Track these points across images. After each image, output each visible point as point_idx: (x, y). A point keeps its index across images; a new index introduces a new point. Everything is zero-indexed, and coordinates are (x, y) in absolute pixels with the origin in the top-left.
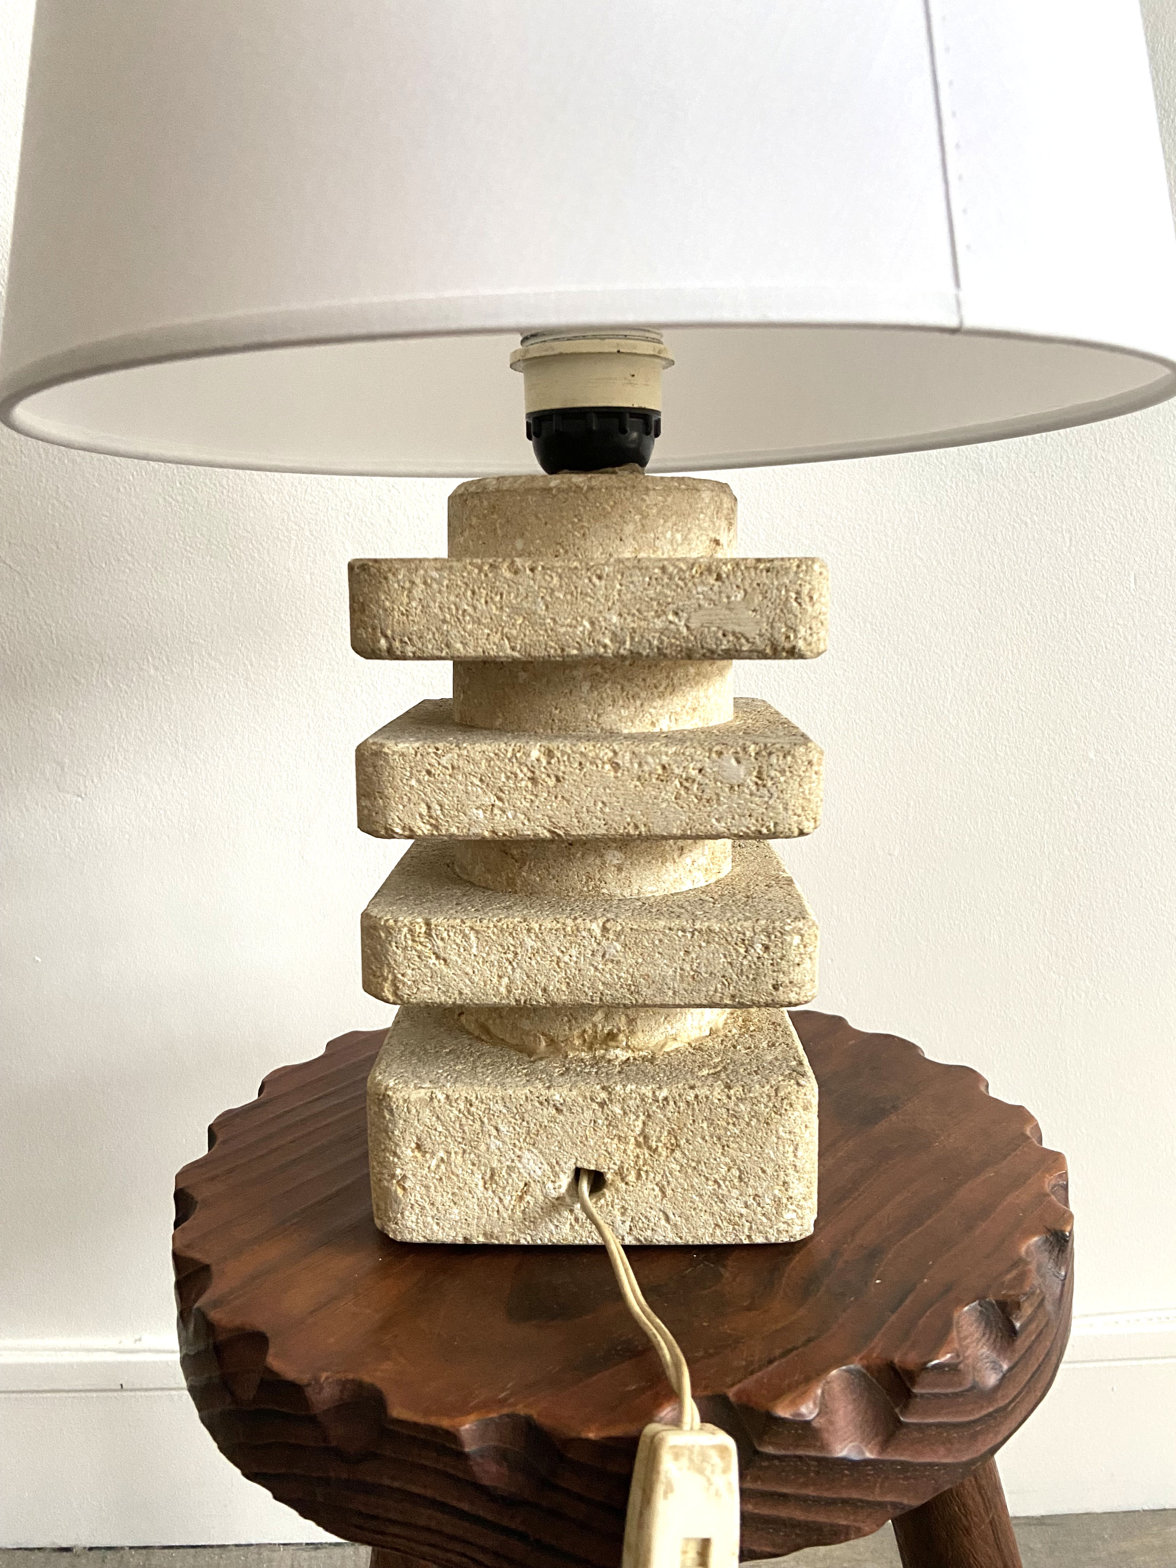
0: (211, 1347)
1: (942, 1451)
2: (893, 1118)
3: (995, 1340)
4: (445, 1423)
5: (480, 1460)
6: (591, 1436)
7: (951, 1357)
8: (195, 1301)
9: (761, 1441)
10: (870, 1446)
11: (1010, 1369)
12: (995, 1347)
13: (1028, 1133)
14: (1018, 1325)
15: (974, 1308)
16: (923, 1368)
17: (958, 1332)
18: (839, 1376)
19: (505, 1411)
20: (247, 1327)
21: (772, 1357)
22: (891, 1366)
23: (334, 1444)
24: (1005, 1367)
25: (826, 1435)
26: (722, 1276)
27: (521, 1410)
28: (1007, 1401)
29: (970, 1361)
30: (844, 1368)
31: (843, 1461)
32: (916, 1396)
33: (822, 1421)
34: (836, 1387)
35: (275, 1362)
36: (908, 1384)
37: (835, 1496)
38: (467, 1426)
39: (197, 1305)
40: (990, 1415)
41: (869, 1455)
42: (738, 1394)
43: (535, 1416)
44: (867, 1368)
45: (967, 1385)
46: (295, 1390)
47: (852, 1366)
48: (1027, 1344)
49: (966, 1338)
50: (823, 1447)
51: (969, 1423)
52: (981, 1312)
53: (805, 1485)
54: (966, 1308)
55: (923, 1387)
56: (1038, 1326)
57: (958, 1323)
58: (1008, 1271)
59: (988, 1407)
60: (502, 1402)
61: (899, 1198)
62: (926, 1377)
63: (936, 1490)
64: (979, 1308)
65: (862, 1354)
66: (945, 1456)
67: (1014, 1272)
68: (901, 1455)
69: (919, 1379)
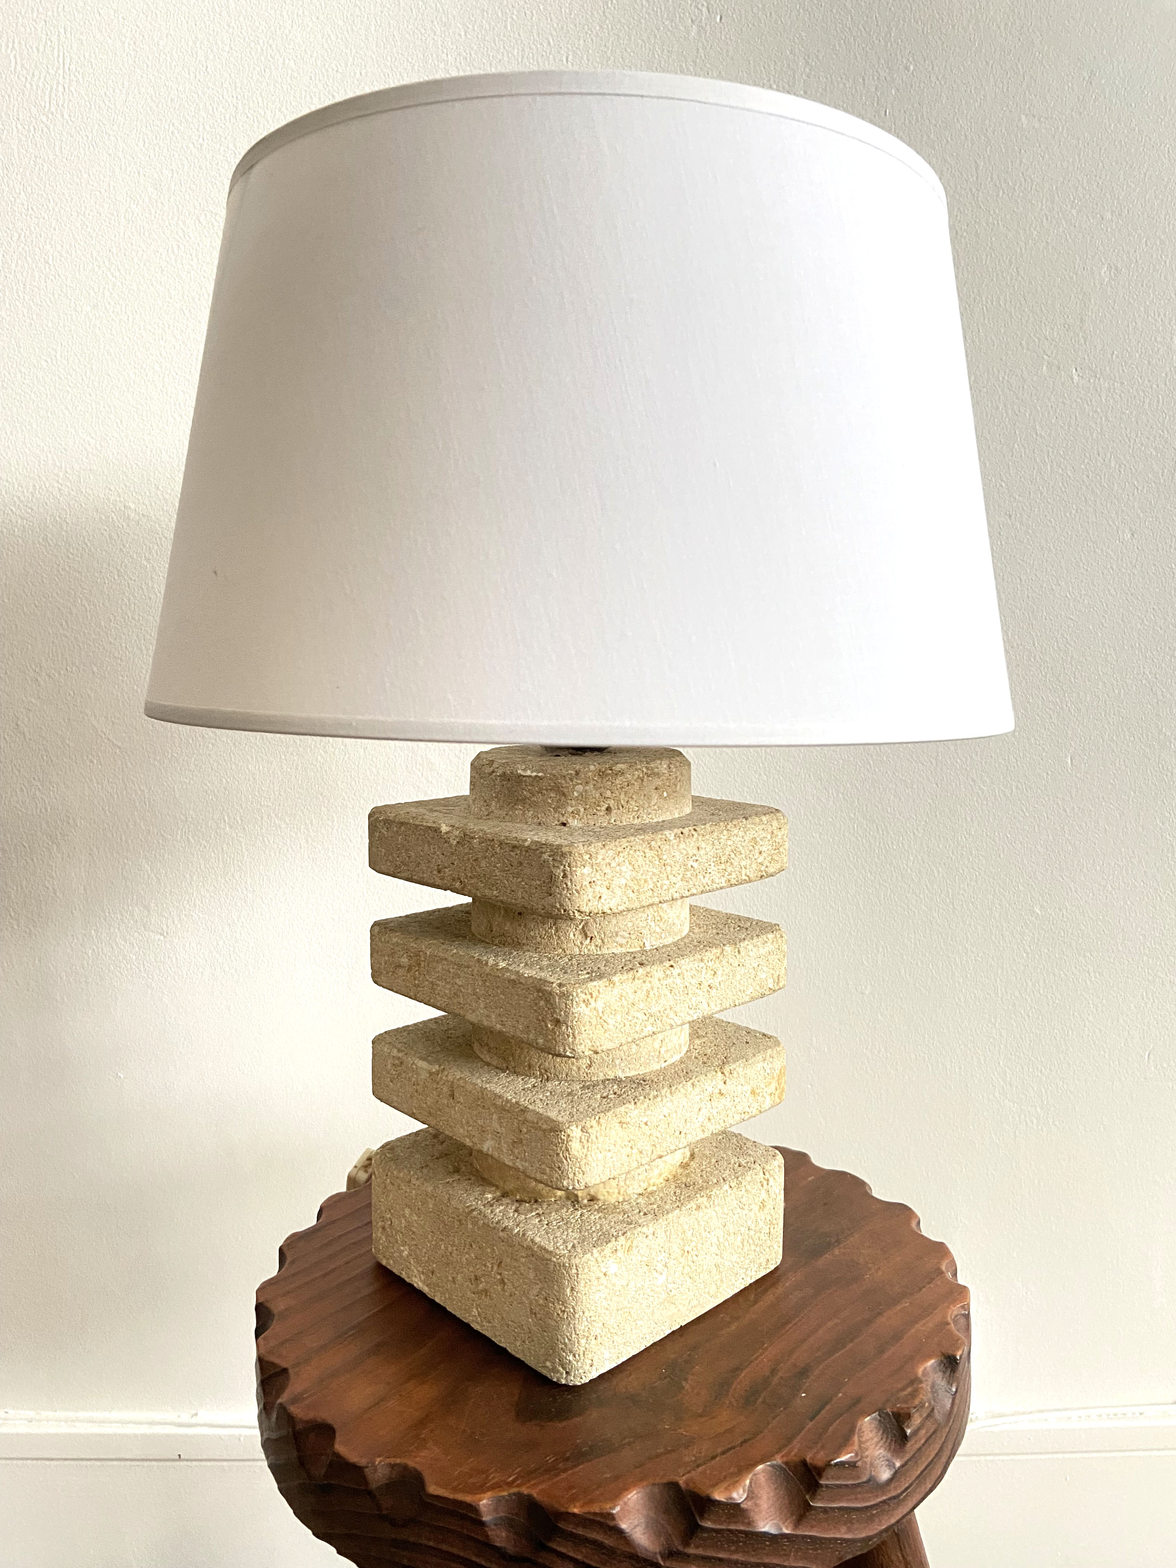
0: (291, 1434)
1: (843, 1529)
2: (837, 1252)
3: (890, 1444)
4: (468, 1498)
5: (493, 1527)
6: (576, 1511)
7: (851, 1457)
8: (278, 1397)
9: (702, 1516)
10: (786, 1524)
11: (902, 1466)
12: (890, 1449)
13: (943, 1268)
14: (909, 1431)
15: (875, 1419)
16: (828, 1465)
17: (860, 1437)
18: (763, 1471)
19: (514, 1490)
20: (319, 1420)
21: (715, 1454)
22: (804, 1463)
23: (385, 1512)
24: (898, 1464)
25: (752, 1514)
26: (683, 1387)
27: (525, 1490)
28: (899, 1491)
29: (868, 1459)
30: (768, 1463)
31: (765, 1534)
32: (821, 1486)
33: (749, 1503)
34: (762, 1478)
35: (340, 1447)
36: (817, 1477)
37: (759, 1561)
38: (484, 1501)
39: (279, 1401)
40: (884, 1502)
41: (786, 1531)
42: (687, 1483)
43: (535, 1495)
44: (786, 1463)
45: (865, 1479)
46: (357, 1470)
47: (774, 1462)
48: (917, 1446)
49: (867, 1441)
50: (749, 1524)
51: (867, 1508)
52: (880, 1421)
53: (736, 1552)
54: (868, 1418)
55: (828, 1479)
56: (927, 1432)
57: (860, 1430)
58: (903, 1389)
59: (882, 1496)
60: (510, 1484)
61: (830, 1324)
62: (830, 1472)
63: (840, 1559)
64: (878, 1418)
65: (783, 1453)
66: (846, 1533)
67: (909, 1389)
68: (810, 1531)
69: (824, 1474)
